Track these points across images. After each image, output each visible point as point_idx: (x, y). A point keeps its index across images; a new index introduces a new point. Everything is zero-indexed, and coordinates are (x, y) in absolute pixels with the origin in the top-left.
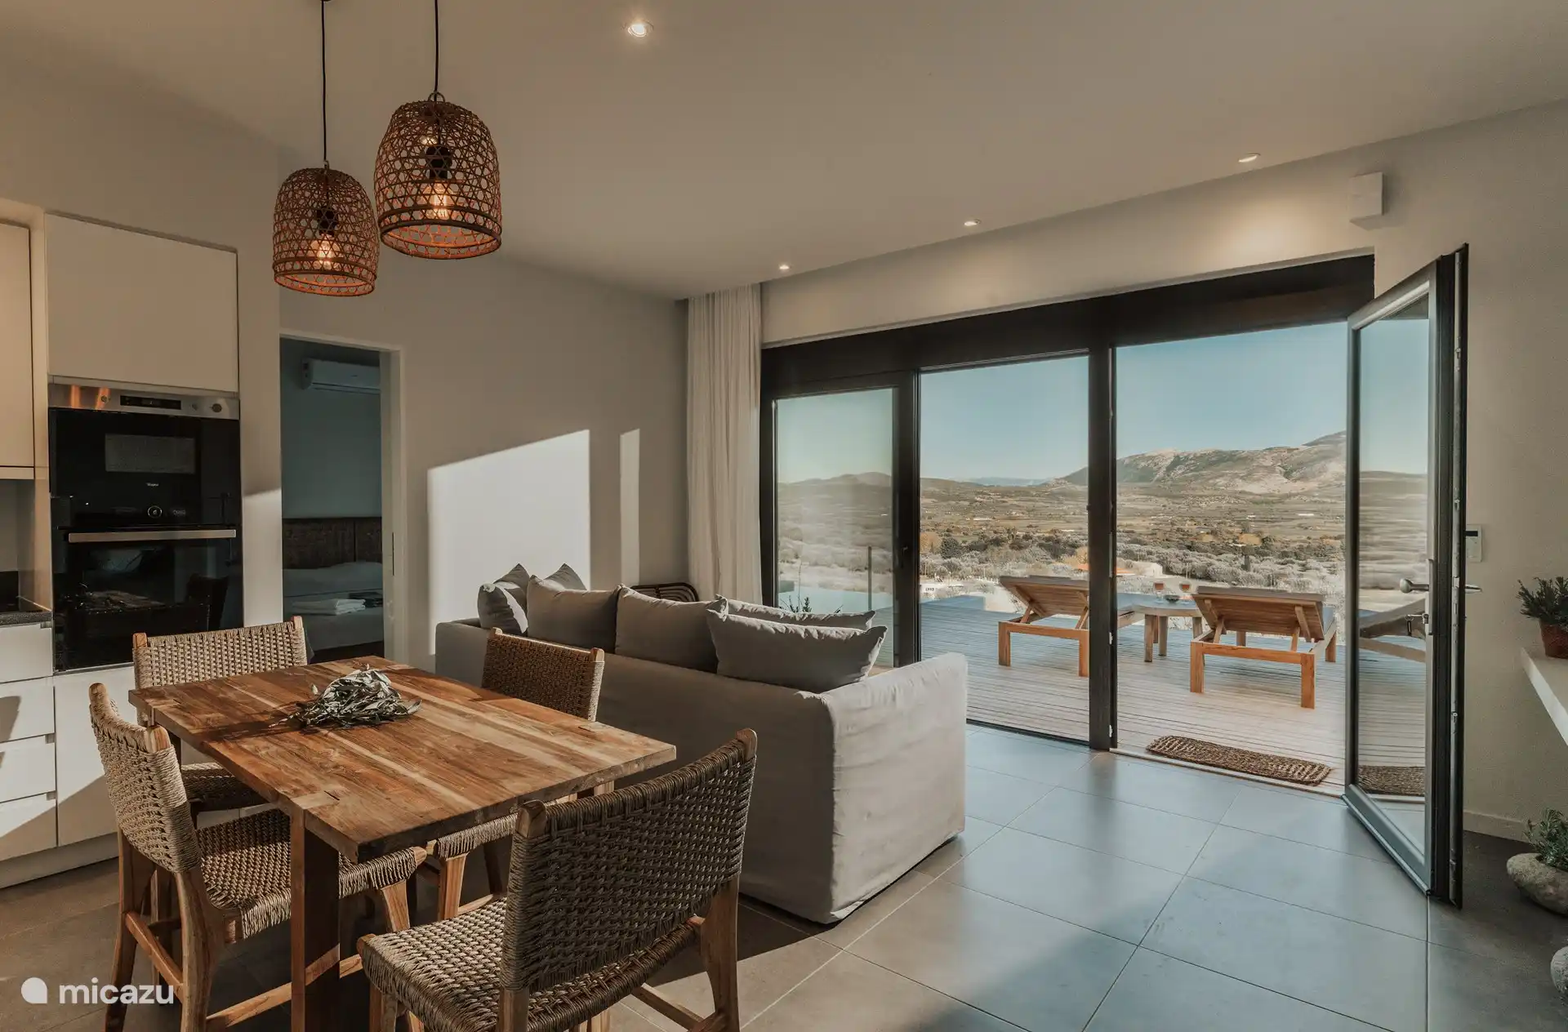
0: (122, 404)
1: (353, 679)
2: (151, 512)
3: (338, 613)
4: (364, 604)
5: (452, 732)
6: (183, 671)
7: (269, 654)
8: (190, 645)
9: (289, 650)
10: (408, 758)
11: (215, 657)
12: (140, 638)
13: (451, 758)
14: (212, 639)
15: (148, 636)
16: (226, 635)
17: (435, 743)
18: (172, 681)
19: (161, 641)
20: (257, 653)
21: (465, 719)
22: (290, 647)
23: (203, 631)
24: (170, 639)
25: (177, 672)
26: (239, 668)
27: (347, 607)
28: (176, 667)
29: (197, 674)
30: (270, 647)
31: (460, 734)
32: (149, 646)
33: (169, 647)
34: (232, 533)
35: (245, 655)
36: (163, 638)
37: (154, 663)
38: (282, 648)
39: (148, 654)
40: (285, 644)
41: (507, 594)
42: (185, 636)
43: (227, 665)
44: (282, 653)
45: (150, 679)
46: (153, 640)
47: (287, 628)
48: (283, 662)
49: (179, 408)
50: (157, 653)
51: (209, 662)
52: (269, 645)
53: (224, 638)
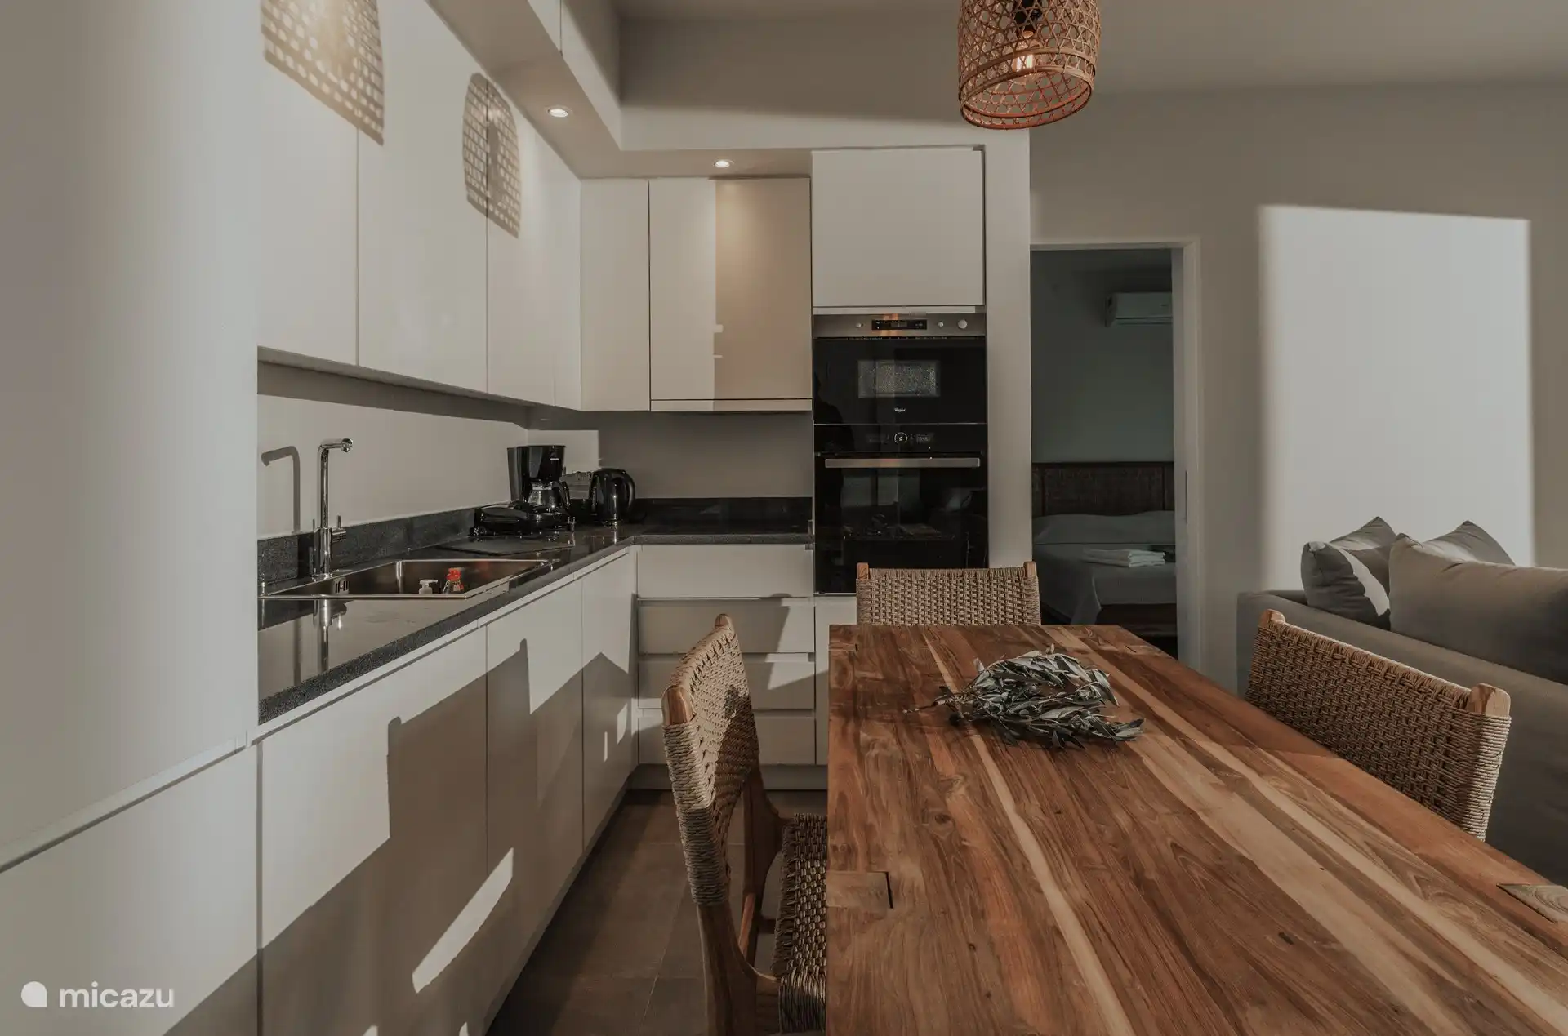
0: (874, 328)
1: (1027, 664)
2: (898, 439)
3: (1130, 565)
4: (1164, 558)
5: (1181, 805)
6: (902, 610)
7: (996, 604)
8: (911, 582)
9: (1019, 602)
10: (1068, 843)
11: (936, 599)
12: (862, 567)
13: (1152, 875)
14: (934, 578)
15: (869, 567)
16: (949, 576)
17: (1136, 824)
18: (891, 620)
19: (882, 574)
20: (983, 601)
21: (1216, 780)
22: (1020, 599)
23: (925, 568)
24: (893, 572)
25: (896, 611)
26: (962, 616)
27: (1141, 559)
28: (896, 605)
29: (916, 616)
30: (997, 596)
31: (1192, 813)
32: (870, 577)
33: (890, 582)
34: (975, 462)
35: (968, 601)
36: (884, 571)
37: (874, 597)
38: (1011, 599)
39: (868, 587)
40: (1015, 594)
41: (1353, 561)
42: (907, 572)
43: (948, 610)
44: (1010, 605)
45: (869, 615)
46: (875, 572)
47: (1018, 575)
48: (1012, 616)
49: (924, 327)
50: (877, 587)
51: (929, 604)
52: (995, 593)
53: (947, 578)
